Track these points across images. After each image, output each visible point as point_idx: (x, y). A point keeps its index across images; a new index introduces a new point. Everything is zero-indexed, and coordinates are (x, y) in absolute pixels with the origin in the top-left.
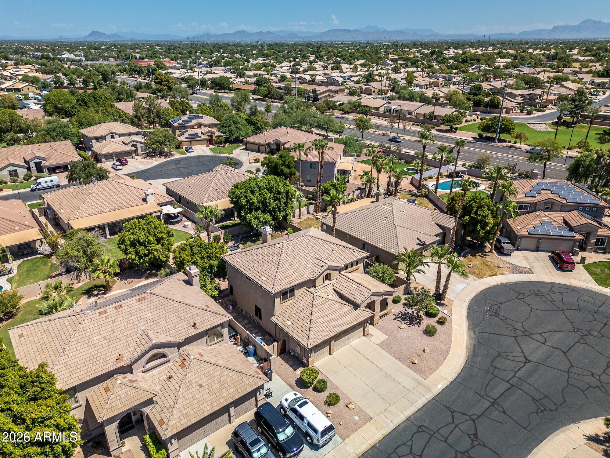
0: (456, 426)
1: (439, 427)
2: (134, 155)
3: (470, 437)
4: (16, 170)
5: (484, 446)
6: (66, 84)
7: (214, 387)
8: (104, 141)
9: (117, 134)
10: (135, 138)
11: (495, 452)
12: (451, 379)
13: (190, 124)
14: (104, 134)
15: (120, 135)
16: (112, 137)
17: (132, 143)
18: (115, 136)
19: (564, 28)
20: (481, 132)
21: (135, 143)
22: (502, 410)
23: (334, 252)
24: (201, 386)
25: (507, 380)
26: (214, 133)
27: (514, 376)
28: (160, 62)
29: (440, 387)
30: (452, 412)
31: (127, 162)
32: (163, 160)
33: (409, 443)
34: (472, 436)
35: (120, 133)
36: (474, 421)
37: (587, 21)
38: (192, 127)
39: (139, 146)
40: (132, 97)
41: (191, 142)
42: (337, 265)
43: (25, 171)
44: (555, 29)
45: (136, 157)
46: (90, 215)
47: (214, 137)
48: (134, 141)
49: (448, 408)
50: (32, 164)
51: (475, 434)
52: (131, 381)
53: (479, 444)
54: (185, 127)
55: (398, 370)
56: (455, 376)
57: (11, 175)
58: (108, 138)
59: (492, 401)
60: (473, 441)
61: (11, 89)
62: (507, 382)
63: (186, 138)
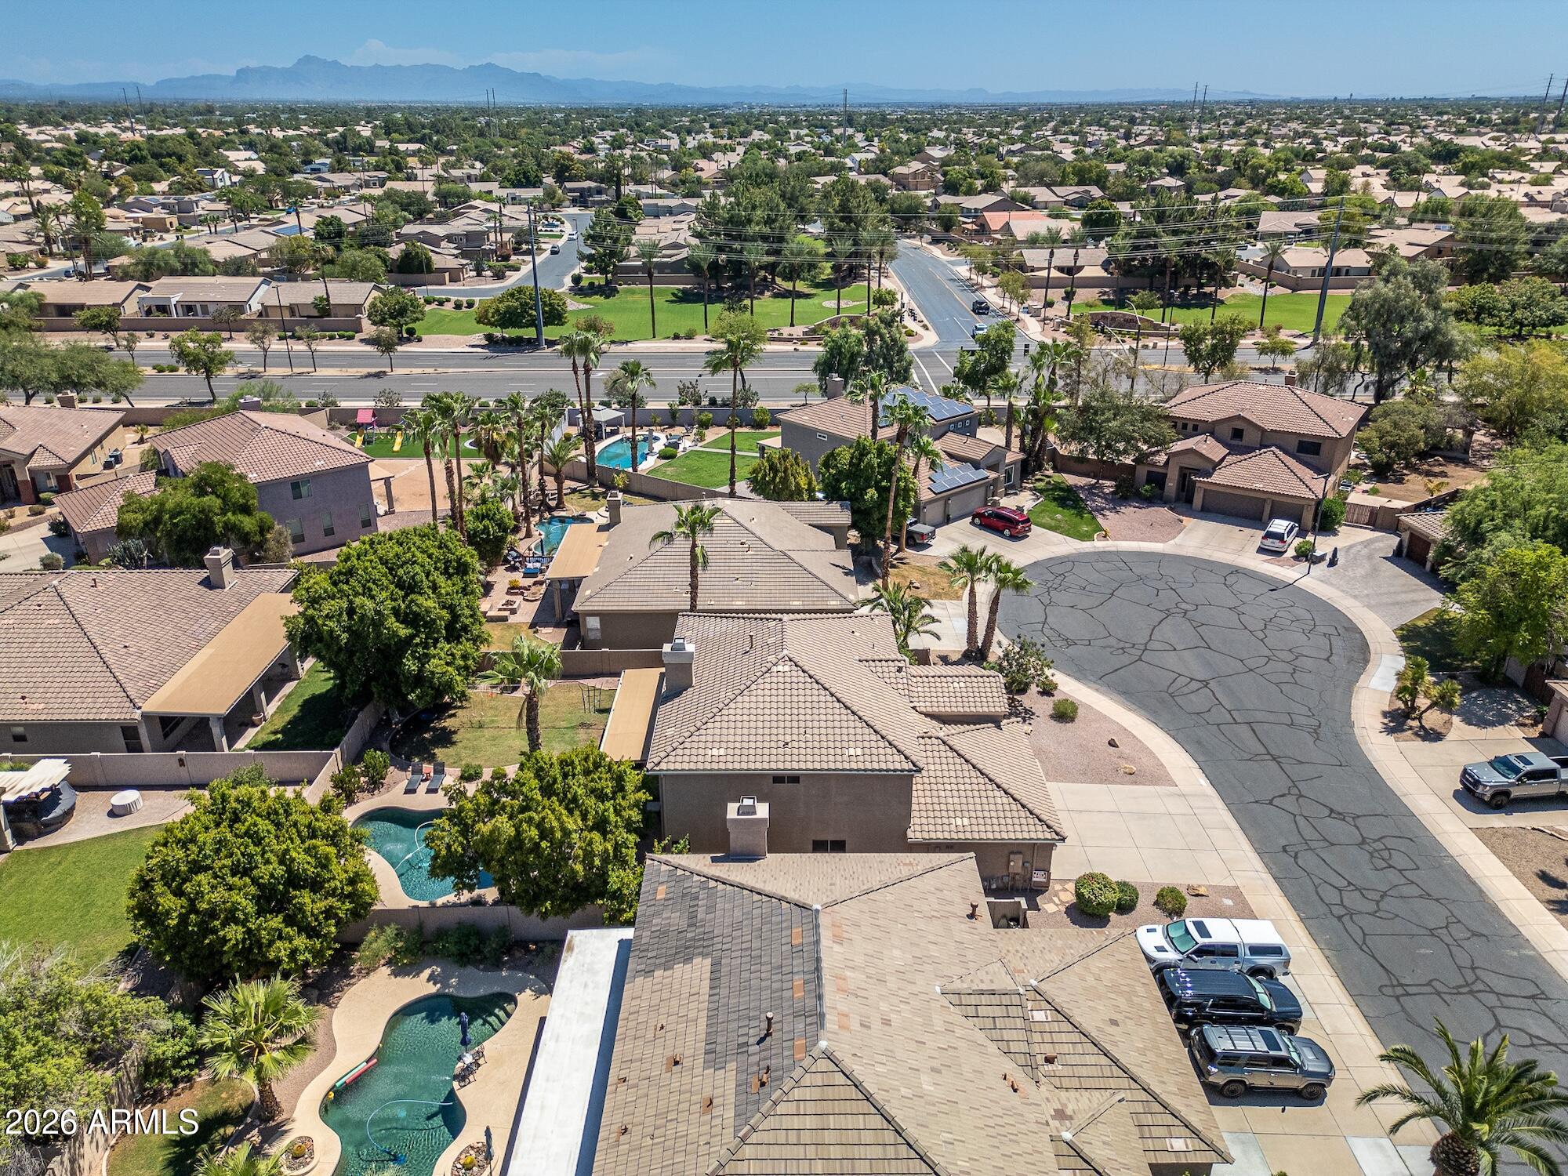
19: (265, 74)
20: (489, 330)
37: (308, 60)
44: (243, 74)
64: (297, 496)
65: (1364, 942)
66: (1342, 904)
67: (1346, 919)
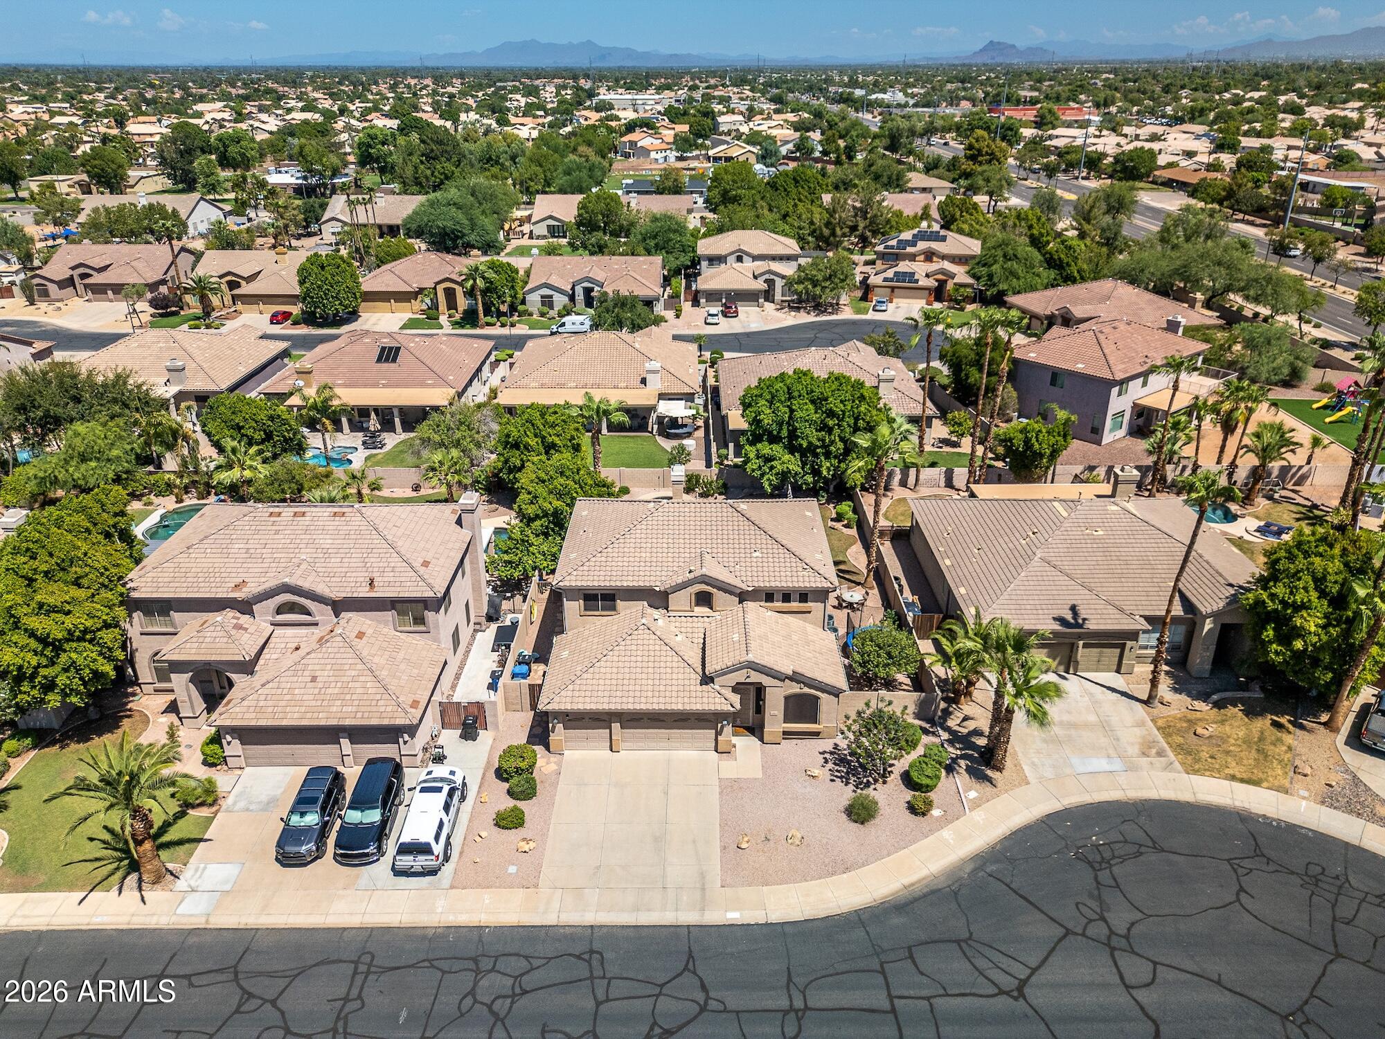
0: (658, 996)
1: (625, 975)
2: (761, 300)
4: (551, 297)
6: (817, 154)
7: (329, 691)
8: (723, 266)
9: (748, 254)
10: (777, 267)
12: (775, 917)
13: (910, 250)
14: (724, 253)
15: (755, 258)
16: (740, 259)
17: (767, 276)
18: (745, 258)
21: (772, 277)
23: (757, 554)
24: (314, 679)
25: (894, 993)
26: (952, 276)
27: (928, 998)
28: (1050, 111)
29: (733, 916)
30: (686, 968)
31: (736, 312)
32: (811, 318)
33: (536, 963)
34: (659, 1030)
35: (756, 253)
36: (703, 1009)
38: (913, 257)
39: (779, 283)
40: (898, 186)
41: (893, 288)
42: (737, 582)
43: (565, 300)
45: (766, 304)
46: (542, 386)
47: (950, 286)
48: (770, 272)
49: (691, 957)
50: (579, 290)
51: (670, 1032)
52: (239, 627)
54: (897, 255)
55: (694, 842)
56: (796, 916)
57: (543, 303)
58: (731, 259)
59: (799, 1003)
61: (720, 158)
62: (891, 998)
63: (885, 280)
64: (1053, 382)
65: (433, 967)
66: (494, 970)
67: (469, 964)
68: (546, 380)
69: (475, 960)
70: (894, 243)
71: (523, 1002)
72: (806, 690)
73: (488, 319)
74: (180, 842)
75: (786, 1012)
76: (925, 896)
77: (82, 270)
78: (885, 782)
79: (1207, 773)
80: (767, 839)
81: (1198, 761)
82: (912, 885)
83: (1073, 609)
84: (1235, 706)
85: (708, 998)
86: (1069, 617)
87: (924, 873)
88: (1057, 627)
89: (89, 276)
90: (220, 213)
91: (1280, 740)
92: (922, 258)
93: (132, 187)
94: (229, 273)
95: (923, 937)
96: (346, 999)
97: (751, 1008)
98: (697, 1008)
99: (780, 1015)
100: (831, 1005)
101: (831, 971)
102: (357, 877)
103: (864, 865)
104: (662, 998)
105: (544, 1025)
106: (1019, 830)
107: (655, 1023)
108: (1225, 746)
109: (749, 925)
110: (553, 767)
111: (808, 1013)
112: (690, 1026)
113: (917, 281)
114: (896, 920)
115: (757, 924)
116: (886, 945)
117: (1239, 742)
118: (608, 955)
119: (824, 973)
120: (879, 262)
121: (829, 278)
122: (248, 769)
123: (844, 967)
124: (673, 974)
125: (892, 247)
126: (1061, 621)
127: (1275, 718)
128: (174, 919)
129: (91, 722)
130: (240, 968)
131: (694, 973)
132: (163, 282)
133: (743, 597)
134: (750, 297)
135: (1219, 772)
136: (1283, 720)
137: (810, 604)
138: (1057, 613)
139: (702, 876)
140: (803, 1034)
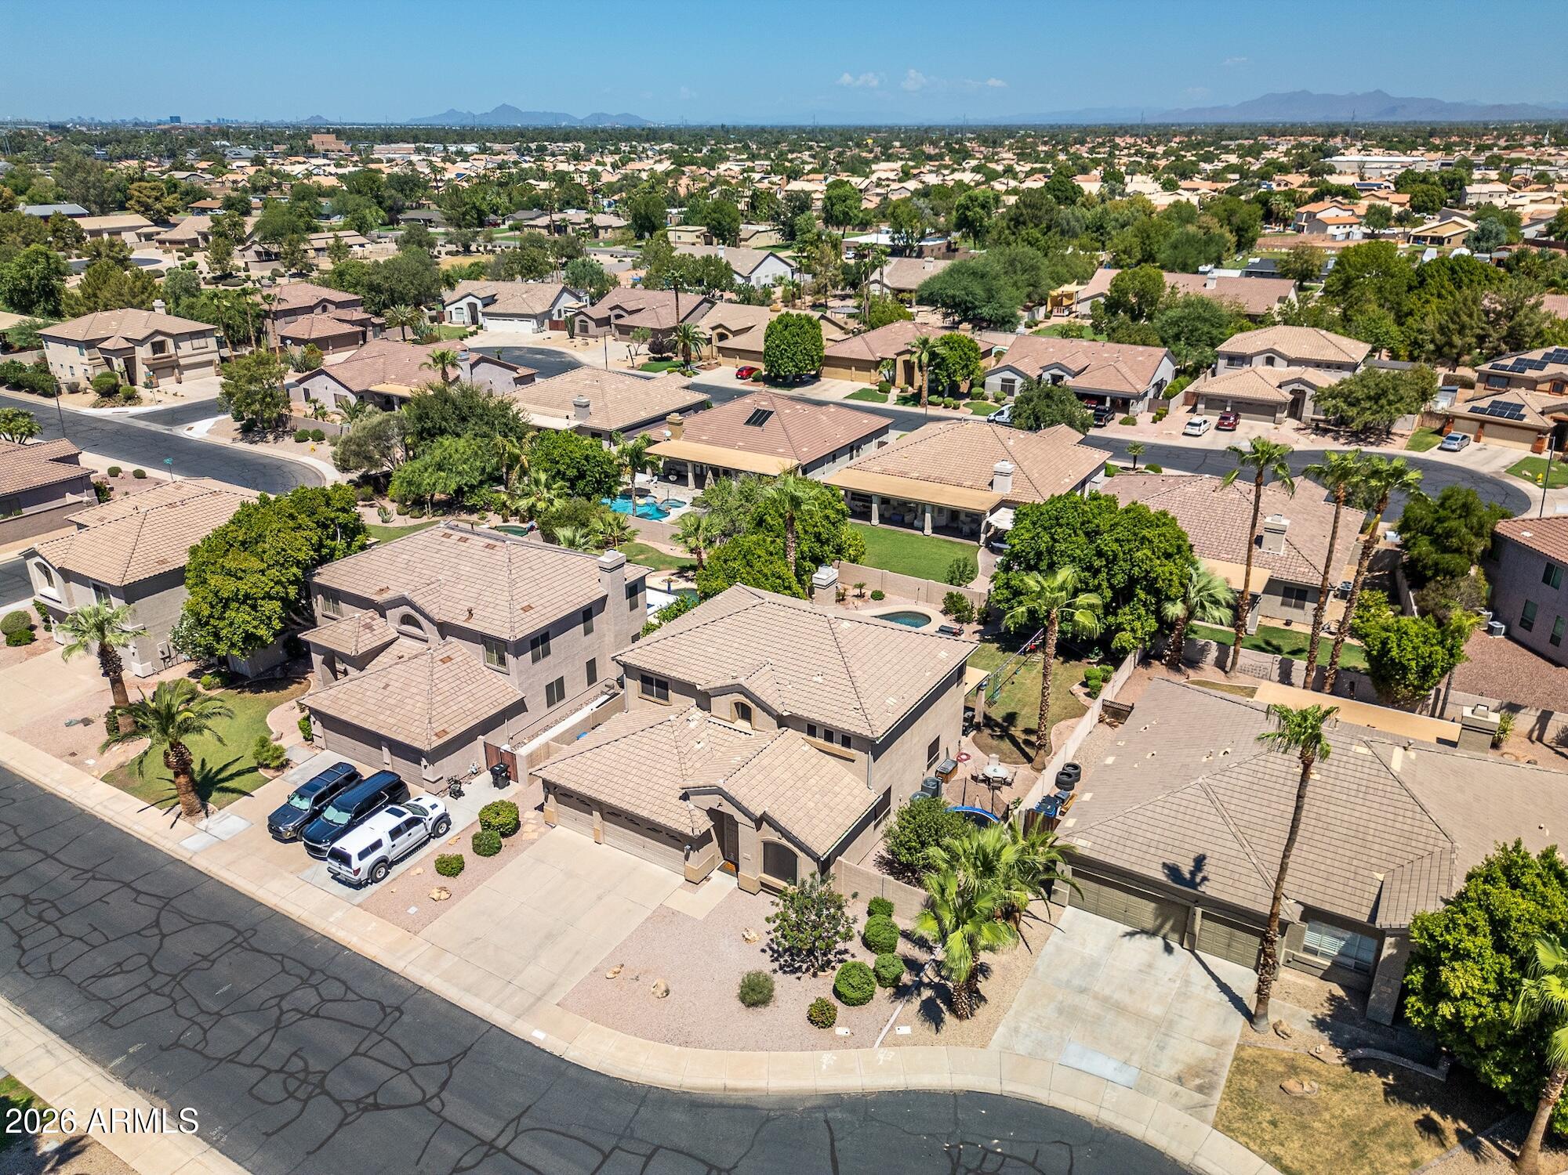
0: (402, 1071)
1: (399, 1041)
2: (1281, 415)
3: (367, 1097)
4: (1013, 381)
5: (341, 1125)
8: (1246, 367)
9: (1283, 356)
10: (1313, 375)
11: (322, 1145)
12: (573, 1055)
13: (1530, 373)
14: (1249, 352)
15: (1291, 362)
16: (1270, 361)
17: (1295, 386)
18: (1278, 360)
22: (464, 1163)
23: (818, 679)
24: (386, 686)
29: (538, 1036)
30: (449, 1061)
33: (350, 996)
34: (371, 1100)
35: (1295, 355)
36: (423, 1103)
38: (1532, 385)
39: (1311, 396)
41: (1483, 424)
45: (1288, 420)
48: (1300, 381)
49: (465, 1053)
51: (377, 1107)
52: (368, 626)
53: (347, 1115)
54: (1509, 378)
55: (577, 953)
58: (1259, 361)
59: (502, 1142)
60: (358, 1102)
61: (1425, 238)
63: (1477, 410)
65: (282, 963)
66: (315, 987)
67: (305, 973)
68: (891, 466)
69: (313, 971)
70: (1509, 362)
71: (307, 1023)
72: (784, 842)
73: (934, 398)
74: (233, 791)
75: (483, 1143)
76: (735, 1107)
77: (617, 312)
78: (815, 975)
79: (1243, 1139)
80: (637, 979)
81: (1245, 1118)
82: (736, 1090)
83: (1200, 861)
84: (1382, 1074)
85: (437, 1095)
86: (1186, 869)
87: (761, 1084)
88: (1160, 876)
89: (621, 316)
90: (789, 269)
91: (1408, 1146)
92: (1547, 387)
93: (746, 240)
94: (721, 326)
95: (684, 1144)
96: (205, 958)
97: (460, 1124)
98: (420, 1097)
99: (476, 1142)
100: (526, 1159)
101: (563, 1130)
102: (309, 866)
103: (706, 1047)
104: (404, 1075)
105: (300, 1049)
106: (916, 1093)
107: (375, 1094)
108: (1308, 1118)
109: (544, 1051)
110: (535, 836)
111: (501, 1155)
112: (396, 1111)
113: (1522, 417)
114: (679, 1116)
115: (550, 1054)
116: (638, 1134)
117: (1334, 1122)
118: (406, 1018)
119: (557, 1128)
120: (1480, 386)
121: (1376, 399)
122: (327, 752)
123: (580, 1133)
124: (434, 1060)
125: (1504, 368)
126: (1173, 871)
127: (1435, 1116)
128: (175, 847)
129: (275, 679)
130: (174, 903)
131: (451, 1069)
132: (675, 329)
133: (783, 722)
134: (1265, 409)
135: (1263, 1143)
136: (1448, 1125)
137: (853, 751)
138: (1171, 859)
139: (552, 986)
140: (476, 1171)
